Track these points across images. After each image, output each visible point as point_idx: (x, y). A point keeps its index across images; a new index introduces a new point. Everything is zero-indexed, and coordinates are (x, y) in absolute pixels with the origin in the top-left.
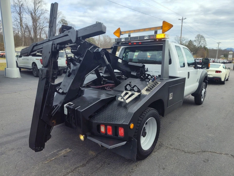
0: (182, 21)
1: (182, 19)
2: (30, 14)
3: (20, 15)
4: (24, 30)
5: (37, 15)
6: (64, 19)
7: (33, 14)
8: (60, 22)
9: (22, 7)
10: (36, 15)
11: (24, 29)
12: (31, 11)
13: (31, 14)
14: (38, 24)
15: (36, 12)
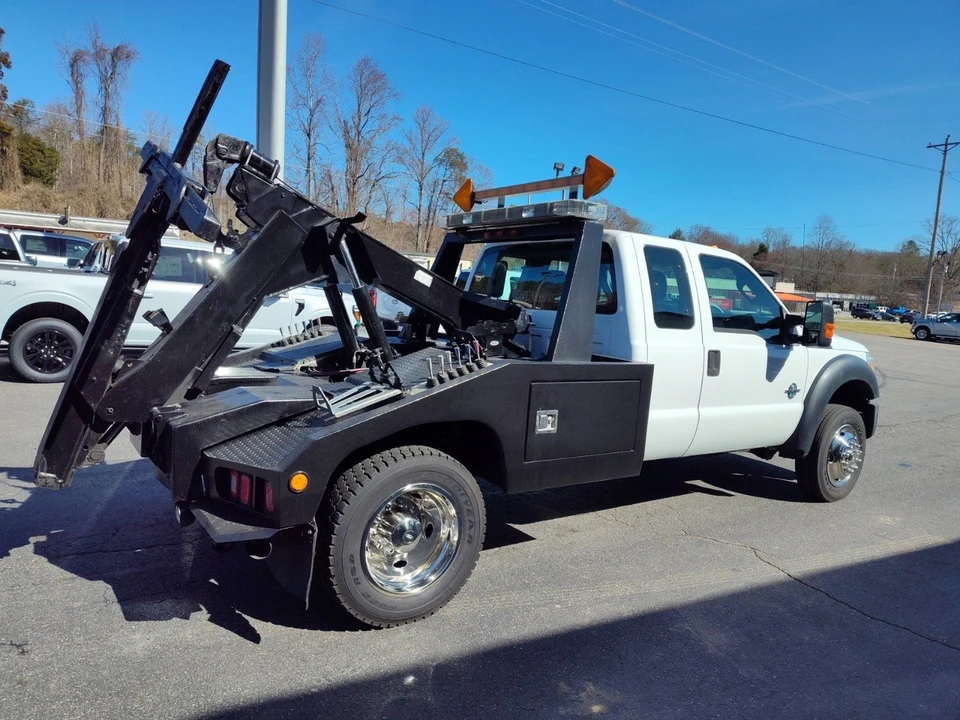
0: (946, 151)
1: (946, 145)
2: (340, 133)
3: (309, 135)
4: (315, 187)
5: (362, 134)
6: (455, 147)
7: (353, 133)
8: (440, 157)
9: (318, 109)
10: (359, 133)
11: (318, 184)
12: (345, 123)
13: (346, 132)
14: (364, 167)
15: (362, 125)
